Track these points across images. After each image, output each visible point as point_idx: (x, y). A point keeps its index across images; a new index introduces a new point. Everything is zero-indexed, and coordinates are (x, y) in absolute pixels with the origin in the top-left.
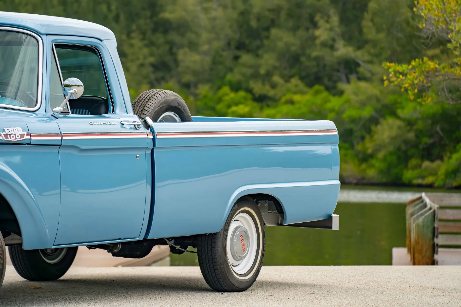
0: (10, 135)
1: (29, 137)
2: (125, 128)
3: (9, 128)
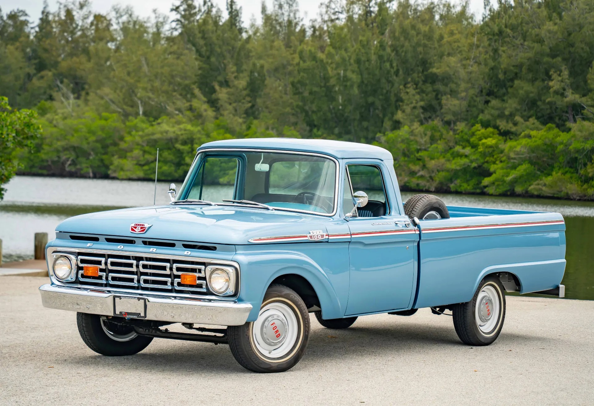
0: (314, 236)
1: (327, 237)
2: (398, 226)
3: (313, 231)
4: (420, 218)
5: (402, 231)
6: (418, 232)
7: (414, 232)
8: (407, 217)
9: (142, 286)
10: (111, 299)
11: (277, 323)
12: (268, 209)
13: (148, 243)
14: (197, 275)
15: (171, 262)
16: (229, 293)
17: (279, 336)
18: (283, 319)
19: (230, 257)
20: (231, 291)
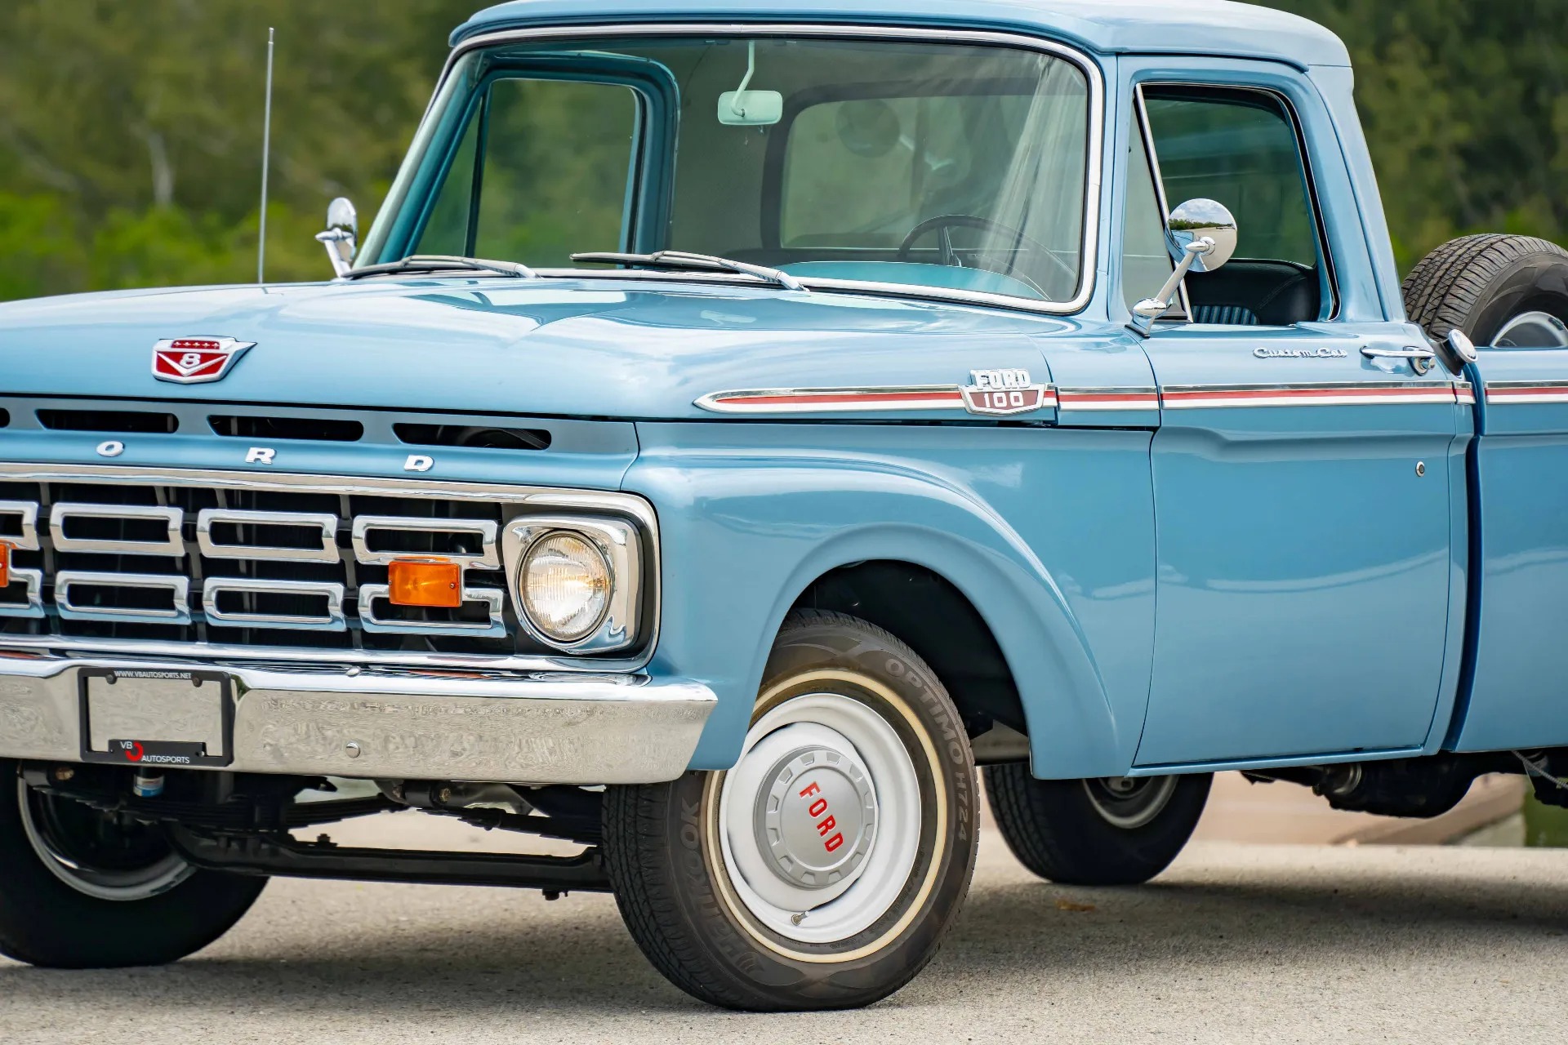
0: (991, 393)
1: (1052, 402)
2: (1376, 368)
3: (987, 372)
4: (1481, 339)
5: (1396, 387)
6: (1470, 399)
7: (1450, 398)
8: (1416, 329)
9: (213, 623)
10: (71, 681)
11: (831, 786)
12: (779, 286)
13: (234, 426)
14: (464, 561)
15: (345, 507)
16: (608, 640)
17: (835, 845)
18: (853, 768)
19: (613, 476)
20: (621, 626)
